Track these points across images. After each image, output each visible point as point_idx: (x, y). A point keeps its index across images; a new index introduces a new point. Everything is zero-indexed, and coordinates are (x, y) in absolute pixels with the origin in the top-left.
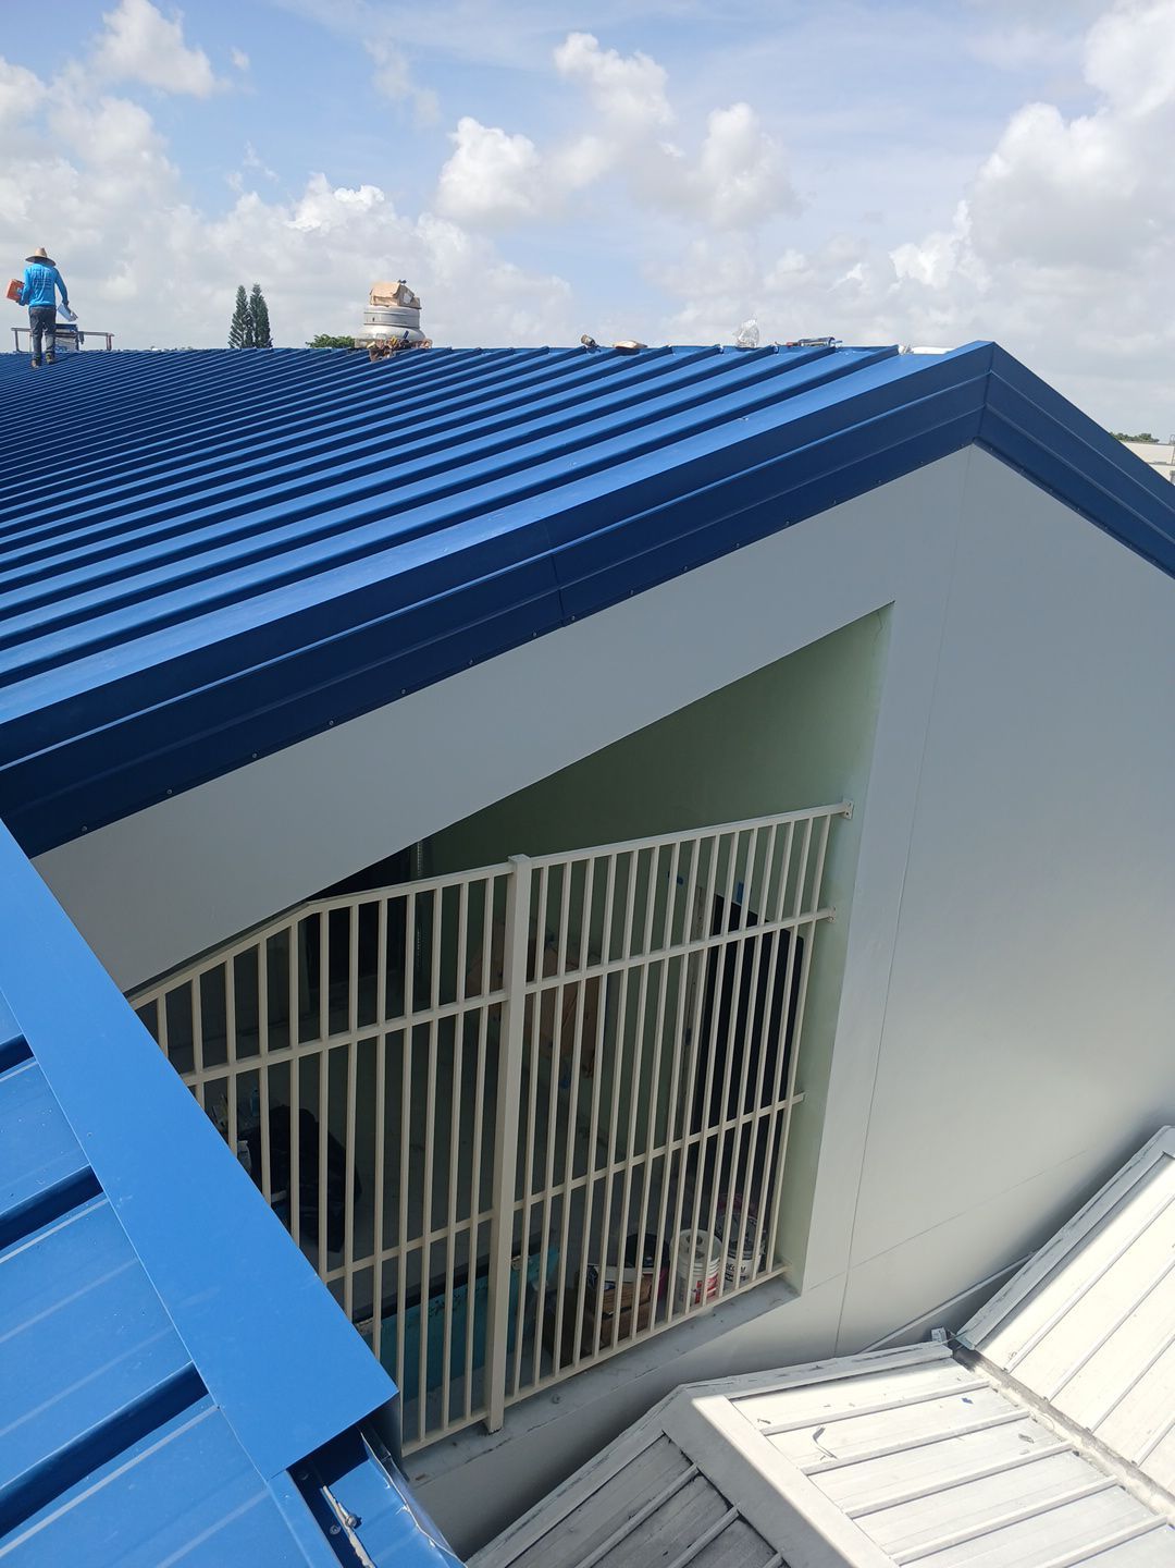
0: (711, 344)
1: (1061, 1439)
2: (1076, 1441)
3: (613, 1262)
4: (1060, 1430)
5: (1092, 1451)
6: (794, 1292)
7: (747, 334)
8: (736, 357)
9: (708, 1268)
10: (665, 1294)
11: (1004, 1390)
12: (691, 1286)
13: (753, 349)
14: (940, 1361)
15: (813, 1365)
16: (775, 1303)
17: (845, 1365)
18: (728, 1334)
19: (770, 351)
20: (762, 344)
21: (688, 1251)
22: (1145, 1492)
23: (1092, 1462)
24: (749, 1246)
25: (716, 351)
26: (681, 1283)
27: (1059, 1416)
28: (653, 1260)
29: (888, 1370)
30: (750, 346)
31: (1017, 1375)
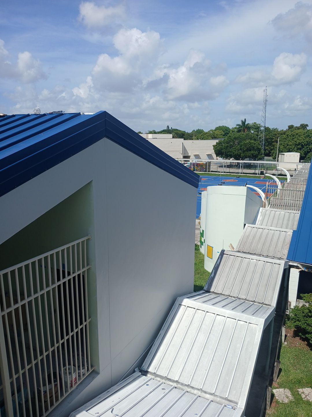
0: (27, 113)
1: (172, 386)
2: (175, 385)
3: (44, 385)
4: (171, 383)
5: (179, 386)
6: (98, 373)
7: (37, 111)
8: (35, 117)
9: (73, 376)
10: (62, 388)
11: (155, 378)
12: (69, 382)
13: (40, 115)
14: (139, 377)
15: (107, 391)
16: (93, 378)
17: (115, 388)
18: (82, 392)
19: (44, 115)
20: (42, 113)
21: (66, 373)
22: (192, 391)
23: (179, 388)
24: (83, 365)
25: (28, 115)
26: (66, 383)
27: (170, 380)
28: (57, 379)
29: (126, 385)
30: (38, 114)
31: (158, 373)
